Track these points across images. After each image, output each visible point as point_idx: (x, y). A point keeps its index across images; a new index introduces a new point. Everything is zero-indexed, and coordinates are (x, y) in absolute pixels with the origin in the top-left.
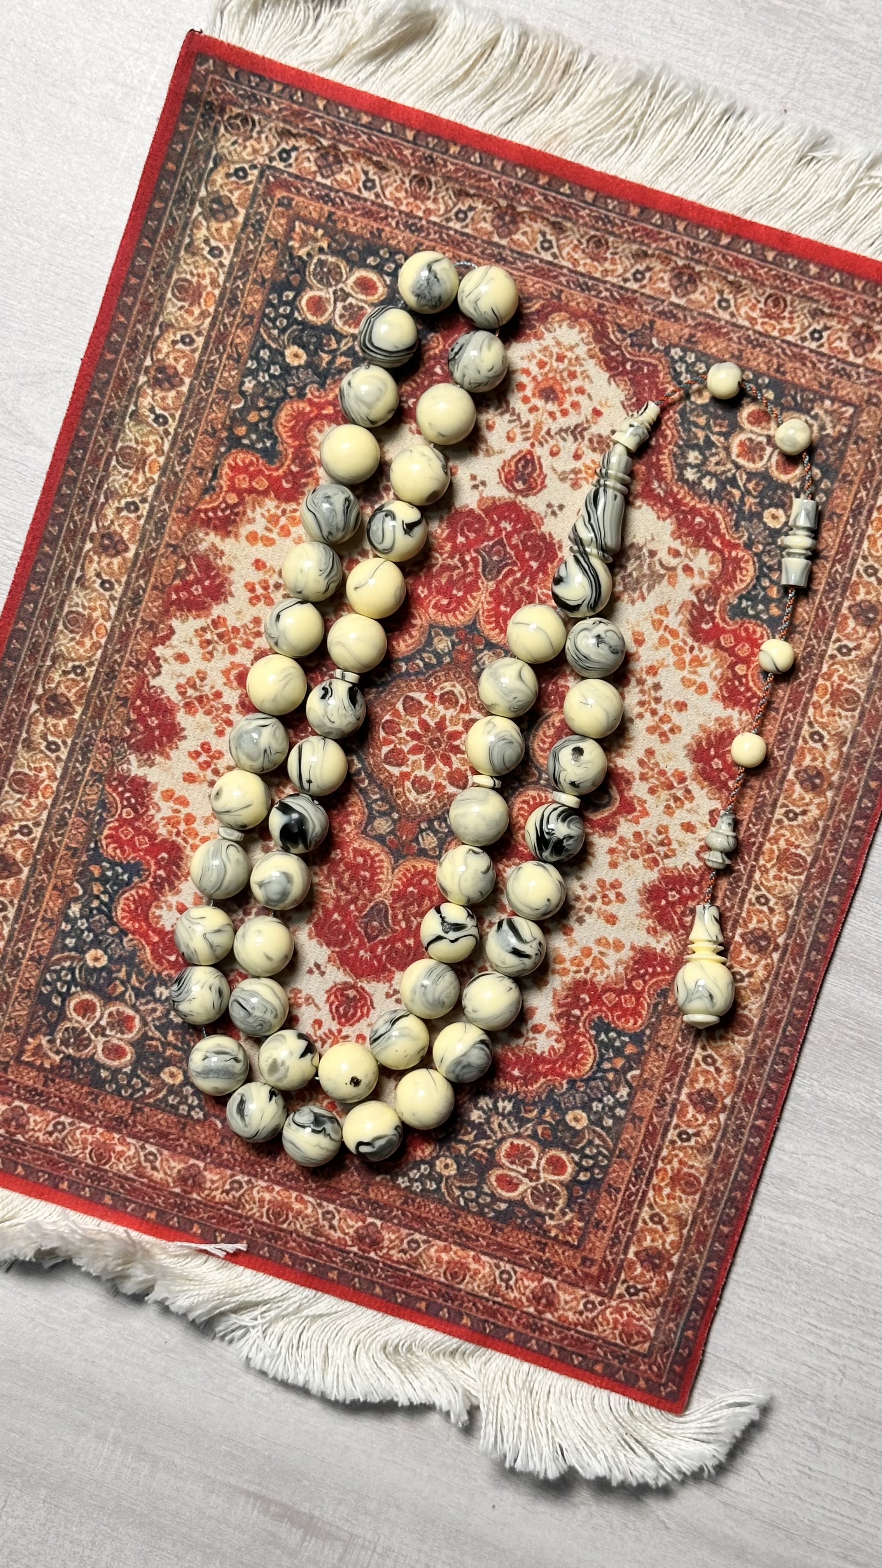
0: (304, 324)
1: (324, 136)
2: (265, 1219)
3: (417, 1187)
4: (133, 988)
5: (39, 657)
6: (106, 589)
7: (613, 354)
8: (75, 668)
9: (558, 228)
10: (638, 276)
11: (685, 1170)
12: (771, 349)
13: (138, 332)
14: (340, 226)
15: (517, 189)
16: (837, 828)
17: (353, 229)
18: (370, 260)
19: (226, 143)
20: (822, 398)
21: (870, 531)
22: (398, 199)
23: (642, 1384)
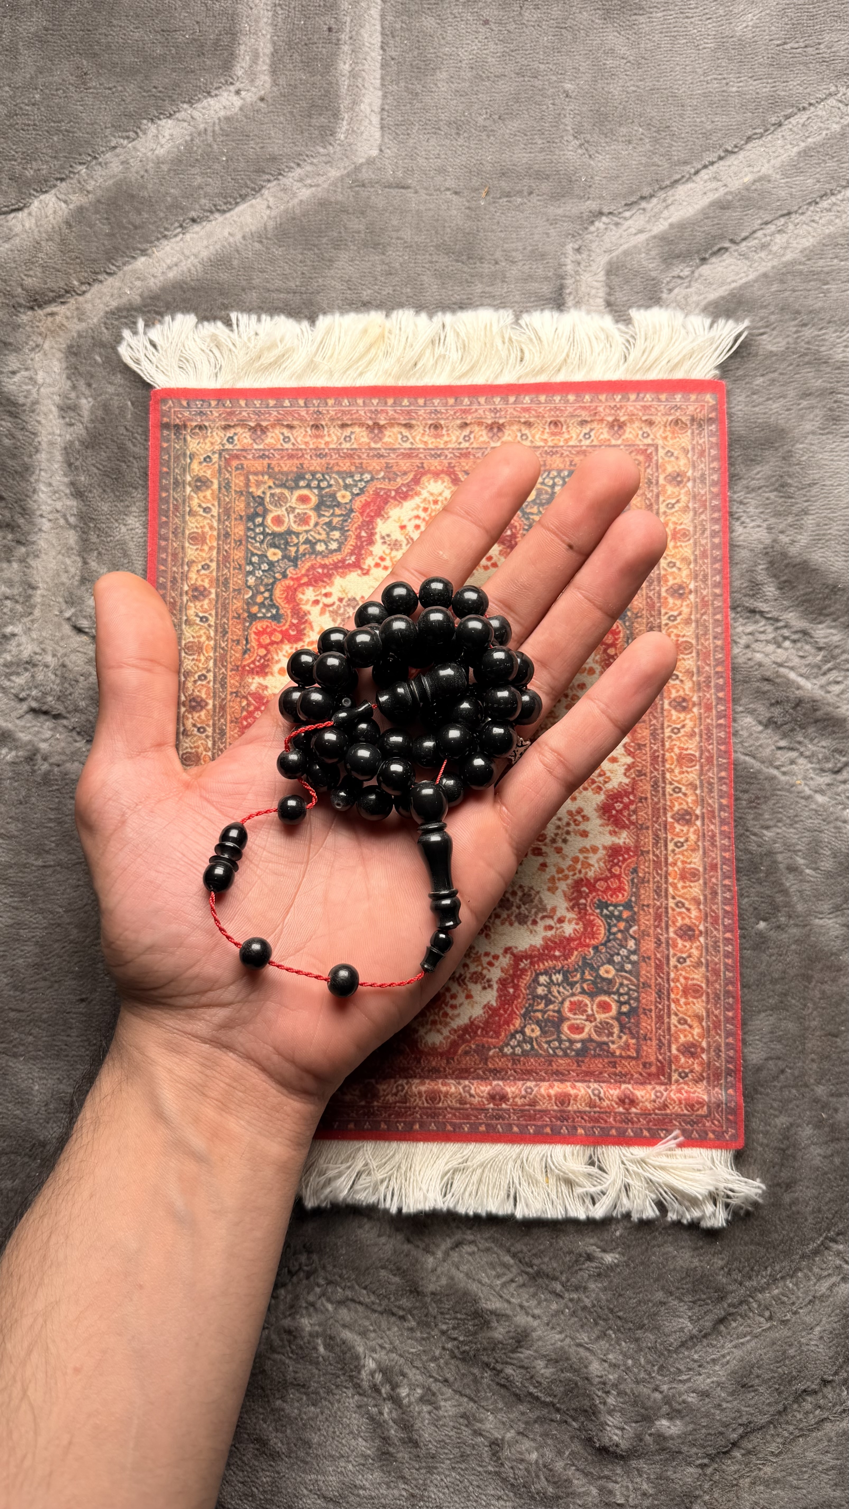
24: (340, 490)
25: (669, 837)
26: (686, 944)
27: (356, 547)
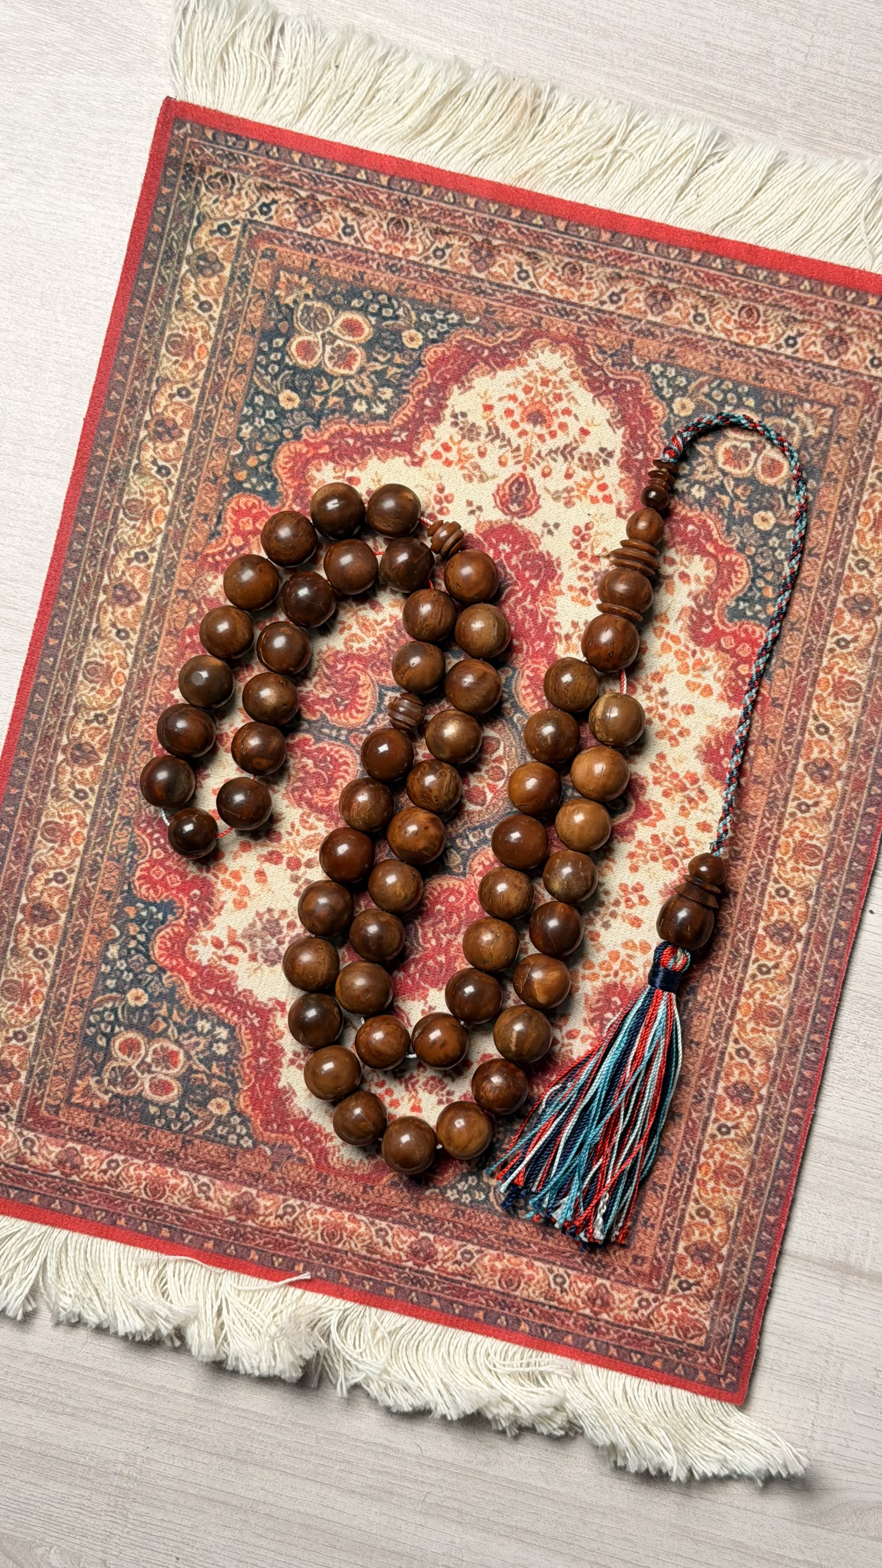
0: (295, 368)
1: (301, 188)
2: (320, 1241)
3: (466, 1199)
4: (175, 1023)
5: (62, 708)
6: (122, 638)
7: (596, 374)
8: (97, 716)
9: (533, 257)
10: (614, 298)
11: (728, 1162)
12: (749, 358)
13: (135, 389)
14: (323, 272)
15: (492, 224)
16: (849, 817)
17: (336, 274)
18: (355, 303)
19: (207, 201)
20: (801, 401)
21: (858, 526)
22: (377, 242)
23: (701, 1376)
24: (409, 328)
25: (753, 957)
26: (736, 1109)
27: (412, 419)
